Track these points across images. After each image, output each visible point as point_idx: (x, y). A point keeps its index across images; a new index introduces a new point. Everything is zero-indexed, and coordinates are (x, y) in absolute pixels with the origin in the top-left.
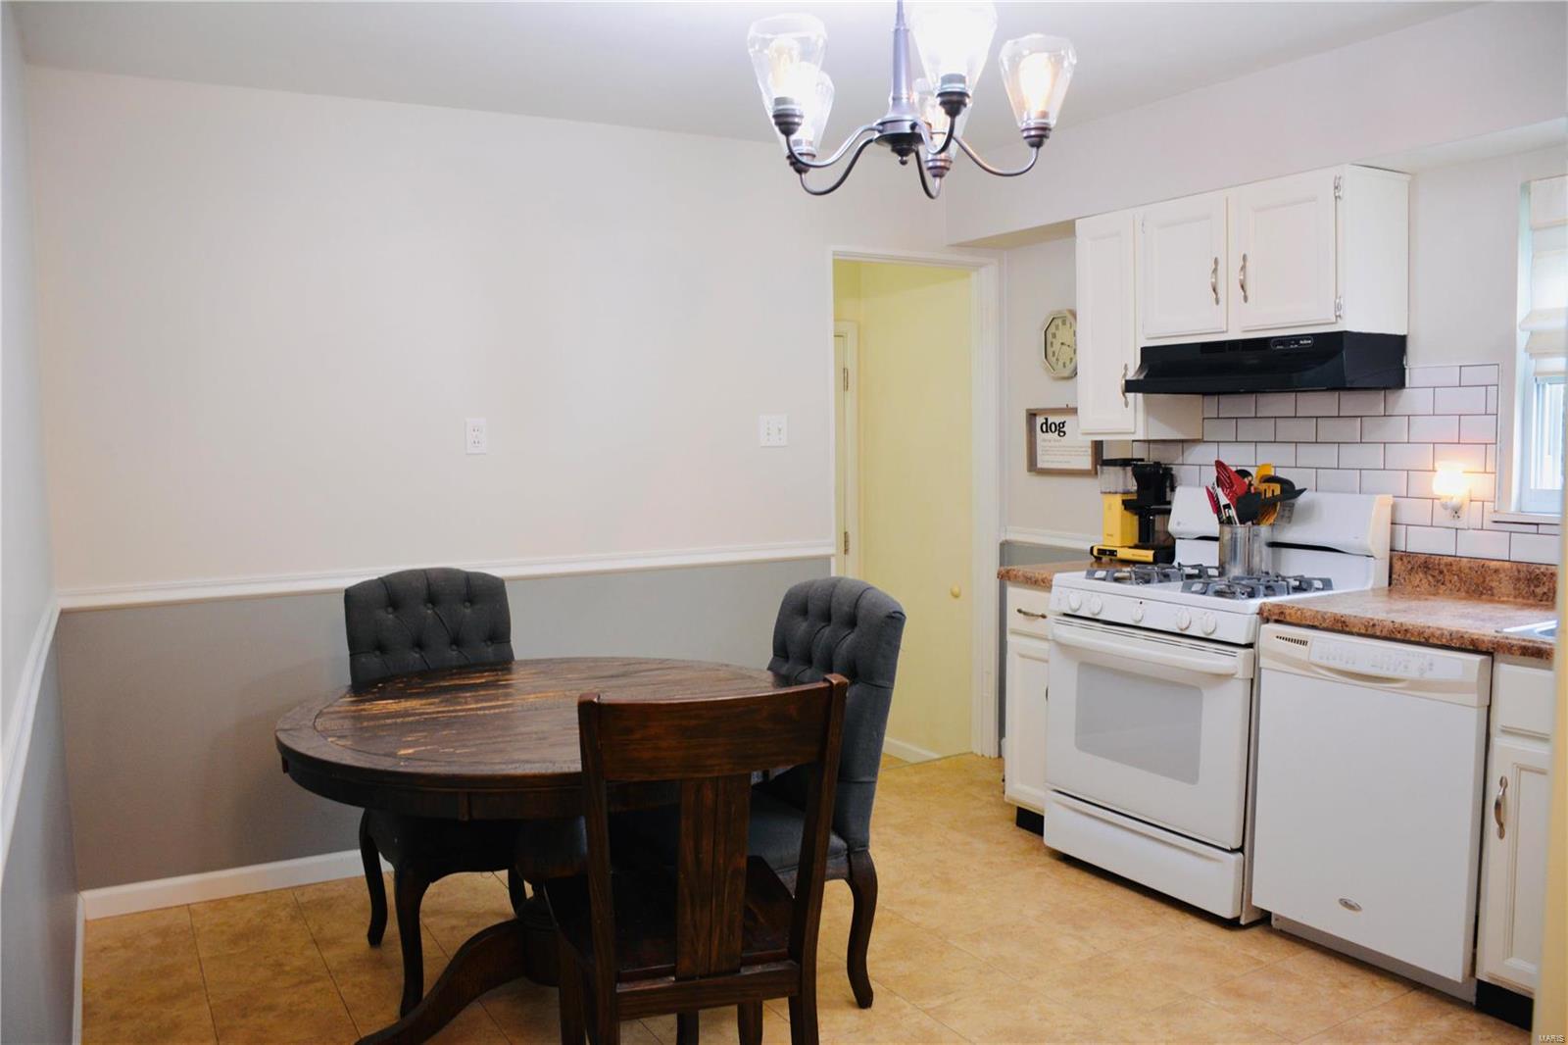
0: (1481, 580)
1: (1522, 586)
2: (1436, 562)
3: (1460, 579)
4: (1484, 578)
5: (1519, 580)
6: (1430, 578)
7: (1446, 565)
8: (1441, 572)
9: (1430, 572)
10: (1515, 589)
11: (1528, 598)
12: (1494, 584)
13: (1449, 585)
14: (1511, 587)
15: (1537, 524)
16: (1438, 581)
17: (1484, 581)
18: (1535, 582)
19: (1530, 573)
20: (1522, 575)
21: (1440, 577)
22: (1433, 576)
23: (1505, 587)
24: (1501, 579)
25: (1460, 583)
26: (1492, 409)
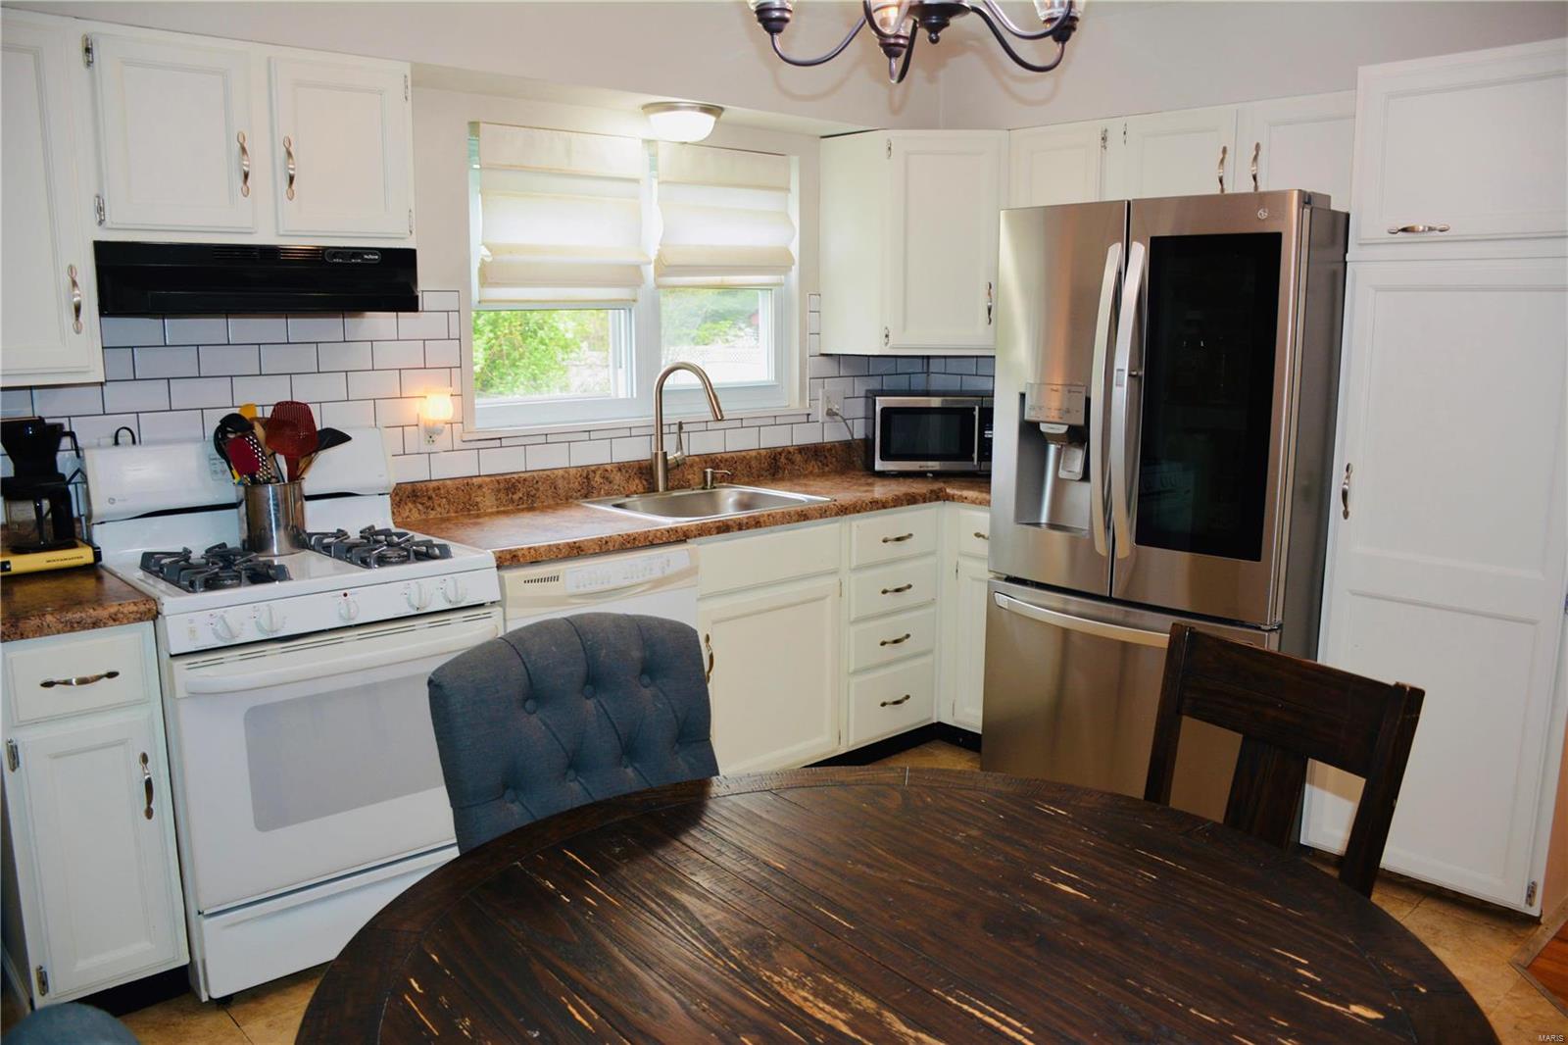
0: (468, 497)
1: (502, 495)
2: (424, 489)
3: (449, 501)
4: (470, 495)
5: (499, 491)
6: (420, 507)
7: (434, 489)
8: (430, 498)
9: (420, 500)
10: (497, 500)
11: (508, 506)
12: (478, 499)
13: (439, 509)
14: (493, 498)
15: (500, 439)
16: (427, 508)
17: (470, 499)
18: (513, 490)
19: (508, 483)
20: (502, 486)
21: (430, 503)
22: (423, 504)
23: (488, 502)
24: (484, 493)
25: (449, 504)
26: (454, 333)
